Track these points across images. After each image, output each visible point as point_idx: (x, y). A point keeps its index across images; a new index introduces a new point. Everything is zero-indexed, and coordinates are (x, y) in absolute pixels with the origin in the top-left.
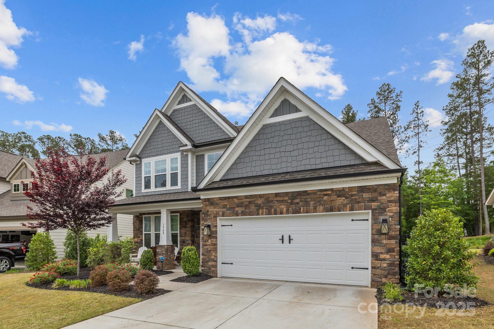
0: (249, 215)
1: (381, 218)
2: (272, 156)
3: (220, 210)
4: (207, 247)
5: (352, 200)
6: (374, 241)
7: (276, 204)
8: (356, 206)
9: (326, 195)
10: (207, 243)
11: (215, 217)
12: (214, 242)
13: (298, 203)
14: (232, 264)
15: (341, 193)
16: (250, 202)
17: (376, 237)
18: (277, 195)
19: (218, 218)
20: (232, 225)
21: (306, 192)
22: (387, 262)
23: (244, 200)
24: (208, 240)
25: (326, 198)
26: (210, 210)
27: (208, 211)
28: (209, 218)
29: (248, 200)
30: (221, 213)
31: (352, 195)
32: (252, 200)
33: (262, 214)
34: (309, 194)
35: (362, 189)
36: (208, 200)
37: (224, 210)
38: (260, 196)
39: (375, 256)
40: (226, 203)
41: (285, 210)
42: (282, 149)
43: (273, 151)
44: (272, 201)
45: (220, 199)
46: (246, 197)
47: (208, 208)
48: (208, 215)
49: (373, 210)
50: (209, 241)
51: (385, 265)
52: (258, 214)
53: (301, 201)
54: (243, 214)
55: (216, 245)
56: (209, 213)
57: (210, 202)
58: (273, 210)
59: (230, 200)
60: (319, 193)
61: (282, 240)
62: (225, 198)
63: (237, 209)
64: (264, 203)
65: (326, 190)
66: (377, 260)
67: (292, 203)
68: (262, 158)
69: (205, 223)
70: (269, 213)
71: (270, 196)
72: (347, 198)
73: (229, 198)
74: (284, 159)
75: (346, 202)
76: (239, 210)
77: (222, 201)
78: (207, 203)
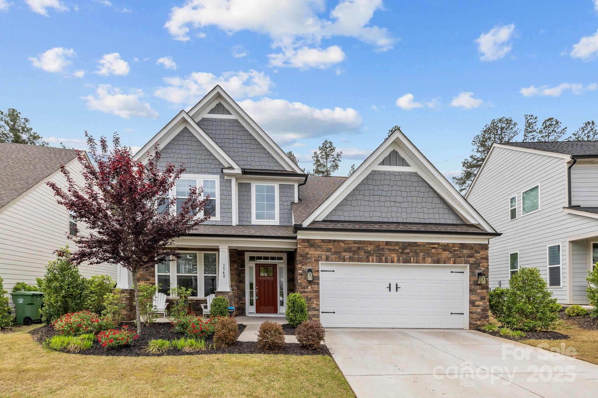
0: (358, 261)
1: (477, 271)
2: (382, 204)
3: (324, 254)
4: (306, 294)
5: (455, 255)
6: (471, 291)
7: (387, 252)
8: (458, 260)
9: (434, 248)
10: (306, 290)
11: (317, 261)
12: (316, 289)
13: (408, 253)
14: (334, 313)
15: (446, 247)
16: (359, 248)
17: (473, 287)
18: (387, 243)
19: (320, 262)
20: (333, 271)
21: (416, 243)
22: (481, 308)
23: (352, 245)
24: (307, 287)
25: (433, 250)
26: (309, 253)
27: (307, 254)
28: (309, 262)
29: (357, 245)
30: (324, 257)
31: (455, 251)
32: (361, 246)
33: (373, 261)
34: (418, 246)
35: (463, 246)
36: (308, 241)
37: (328, 253)
38: (370, 243)
39: (472, 303)
40: (331, 247)
41: (396, 259)
42: (393, 199)
43: (383, 199)
44: (383, 249)
45: (323, 241)
46: (355, 242)
47: (307, 250)
48: (308, 258)
49: (471, 264)
50: (309, 287)
51: (479, 310)
52: (368, 261)
53: (411, 252)
54: (351, 259)
55: (318, 292)
56: (309, 256)
57: (311, 243)
58: (384, 258)
59: (335, 243)
60: (427, 246)
61: (390, 288)
62: (330, 241)
63: (344, 254)
64: (374, 251)
65: (434, 244)
66: (473, 306)
67: (402, 253)
68: (371, 204)
69: (303, 267)
70: (380, 261)
71: (381, 244)
72: (450, 252)
73: (334, 241)
74: (395, 209)
75: (450, 255)
76: (347, 255)
77: (325, 244)
78: (306, 244)
